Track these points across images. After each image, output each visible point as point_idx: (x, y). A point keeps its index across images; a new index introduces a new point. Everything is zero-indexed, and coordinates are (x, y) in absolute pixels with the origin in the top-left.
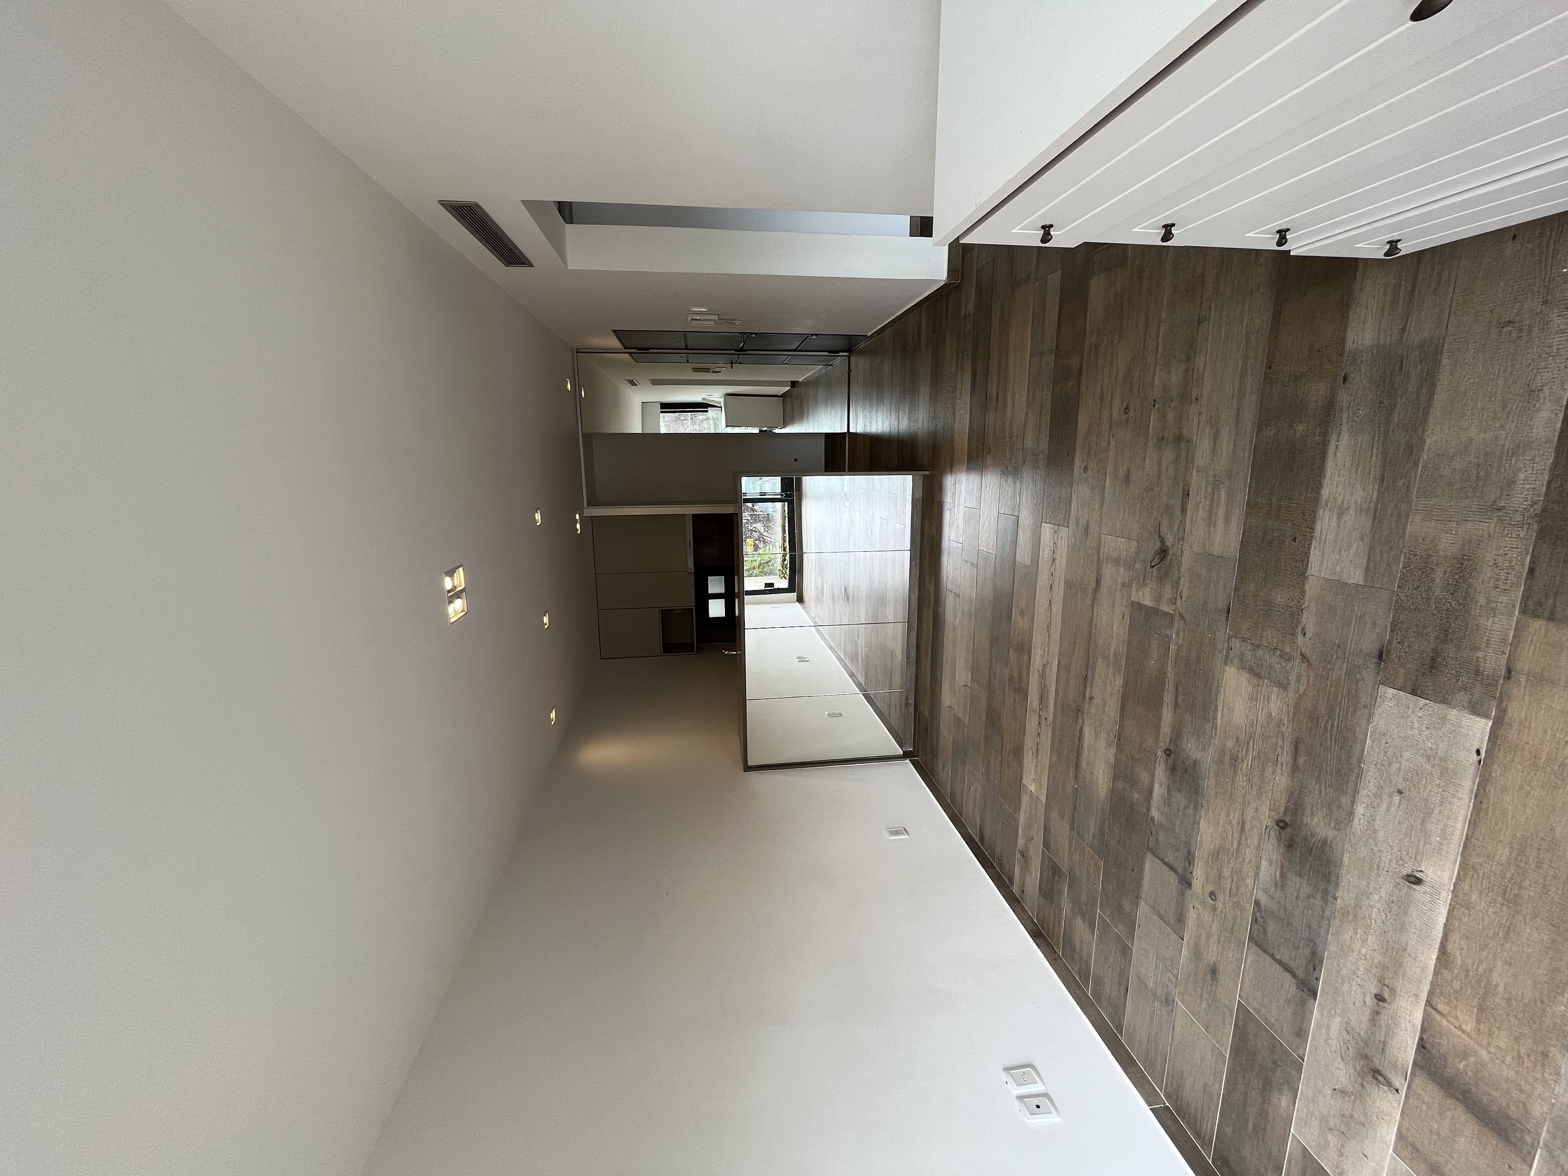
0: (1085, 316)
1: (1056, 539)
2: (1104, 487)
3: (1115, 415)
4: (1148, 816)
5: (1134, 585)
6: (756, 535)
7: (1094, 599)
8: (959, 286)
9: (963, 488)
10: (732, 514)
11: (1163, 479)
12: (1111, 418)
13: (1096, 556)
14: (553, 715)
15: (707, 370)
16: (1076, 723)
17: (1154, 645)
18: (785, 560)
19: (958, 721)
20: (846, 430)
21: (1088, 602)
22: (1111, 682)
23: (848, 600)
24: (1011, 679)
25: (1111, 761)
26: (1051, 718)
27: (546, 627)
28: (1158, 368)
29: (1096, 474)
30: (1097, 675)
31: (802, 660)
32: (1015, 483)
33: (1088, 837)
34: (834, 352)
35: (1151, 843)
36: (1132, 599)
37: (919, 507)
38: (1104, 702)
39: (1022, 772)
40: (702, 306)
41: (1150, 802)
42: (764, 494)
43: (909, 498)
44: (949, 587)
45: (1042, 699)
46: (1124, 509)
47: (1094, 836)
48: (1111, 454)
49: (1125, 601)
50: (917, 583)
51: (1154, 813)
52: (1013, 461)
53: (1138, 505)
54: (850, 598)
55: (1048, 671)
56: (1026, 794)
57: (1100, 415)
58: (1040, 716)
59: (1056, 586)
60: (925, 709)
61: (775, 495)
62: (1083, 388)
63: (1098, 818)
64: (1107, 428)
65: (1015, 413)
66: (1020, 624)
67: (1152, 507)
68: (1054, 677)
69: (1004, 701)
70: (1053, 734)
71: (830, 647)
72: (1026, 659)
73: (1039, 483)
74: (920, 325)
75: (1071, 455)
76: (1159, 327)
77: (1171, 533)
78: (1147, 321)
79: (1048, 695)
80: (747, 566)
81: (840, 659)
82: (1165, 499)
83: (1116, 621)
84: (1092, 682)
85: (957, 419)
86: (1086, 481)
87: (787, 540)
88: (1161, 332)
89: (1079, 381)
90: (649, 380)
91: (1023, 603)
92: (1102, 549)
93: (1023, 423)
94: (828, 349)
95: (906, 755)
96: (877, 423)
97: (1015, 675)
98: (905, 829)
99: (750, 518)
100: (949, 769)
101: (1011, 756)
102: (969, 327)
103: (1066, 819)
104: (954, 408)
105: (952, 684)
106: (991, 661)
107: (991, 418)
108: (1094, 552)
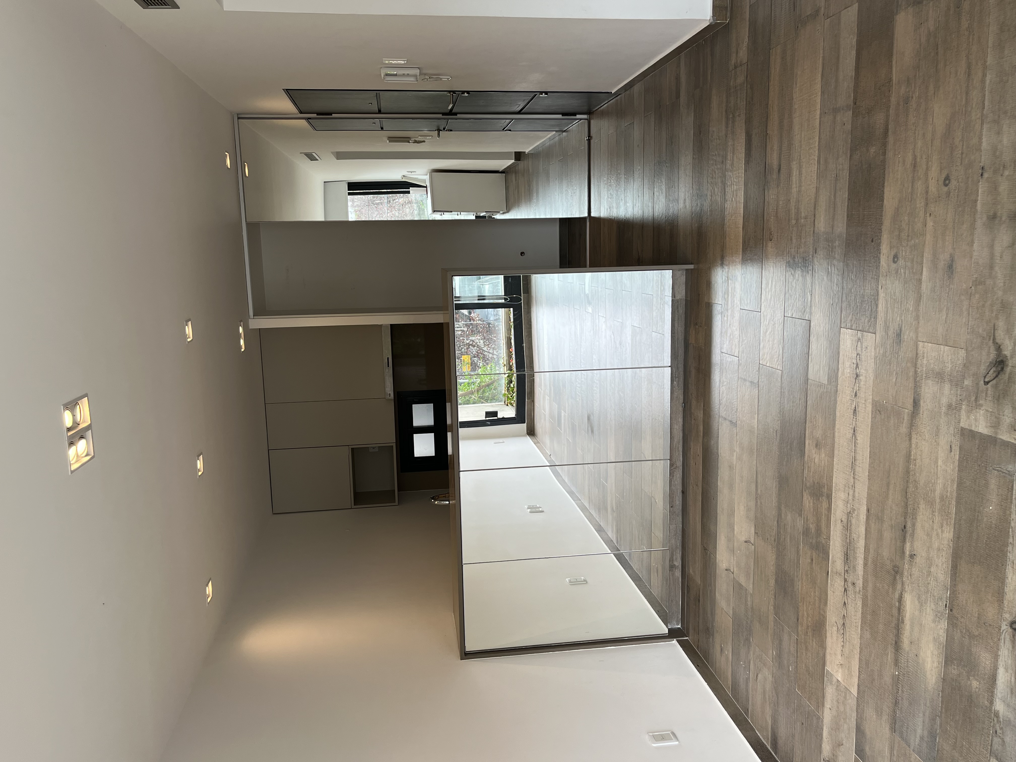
0: (891, 62)
1: (859, 349)
2: (920, 281)
3: (933, 188)
4: (990, 710)
5: (964, 407)
6: (474, 350)
7: (912, 425)
8: (727, 28)
9: (738, 286)
10: (441, 325)
11: (997, 268)
12: (927, 192)
13: (912, 370)
14: (209, 590)
15: (406, 140)
16: (894, 589)
17: (993, 483)
18: (511, 382)
19: (738, 587)
20: (586, 215)
21: (904, 429)
22: (937, 534)
23: (592, 431)
24: (806, 532)
25: (942, 639)
26: (860, 583)
27: (200, 473)
28: (985, 126)
29: (909, 264)
30: (918, 525)
31: (535, 510)
32: (804, 277)
33: (915, 741)
34: (569, 114)
35: (995, 747)
36: (962, 424)
37: (682, 310)
38: (930, 562)
39: (824, 655)
40: (399, 58)
41: (993, 692)
42: (482, 297)
43: (669, 300)
44: (723, 414)
45: (847, 557)
46: (948, 309)
47: (922, 738)
48: (929, 238)
49: (952, 428)
50: (681, 409)
51: (999, 706)
52: (802, 250)
53: (966, 303)
54: (595, 429)
55: (854, 521)
56: (831, 684)
57: (912, 187)
58: (845, 580)
59: (860, 409)
60: (695, 571)
61: (497, 299)
62: (890, 154)
63: (927, 713)
64: (923, 204)
65: (803, 188)
66: (816, 460)
67: (983, 306)
68: (862, 529)
69: (798, 560)
70: (864, 605)
71: (571, 493)
72: (825, 505)
73: (836, 278)
74: (678, 79)
75: (875, 241)
76: (984, 75)
77: (1010, 338)
78: (969, 67)
79: (855, 553)
80: (462, 390)
81: (583, 509)
82: (1000, 293)
83: (942, 454)
84: (913, 535)
85: (729, 196)
86: (897, 272)
87: (514, 356)
88: (988, 82)
89: (884, 145)
90: (332, 153)
91: (818, 433)
92: (919, 361)
93: (813, 201)
94: (560, 111)
95: (672, 634)
96: (626, 202)
97: (812, 527)
98: (673, 734)
99: (465, 329)
100: (729, 651)
101: (810, 634)
102: (741, 79)
103: (885, 717)
104: (724, 184)
105: (730, 539)
106: (779, 509)
107: (771, 195)
108: (909, 365)
